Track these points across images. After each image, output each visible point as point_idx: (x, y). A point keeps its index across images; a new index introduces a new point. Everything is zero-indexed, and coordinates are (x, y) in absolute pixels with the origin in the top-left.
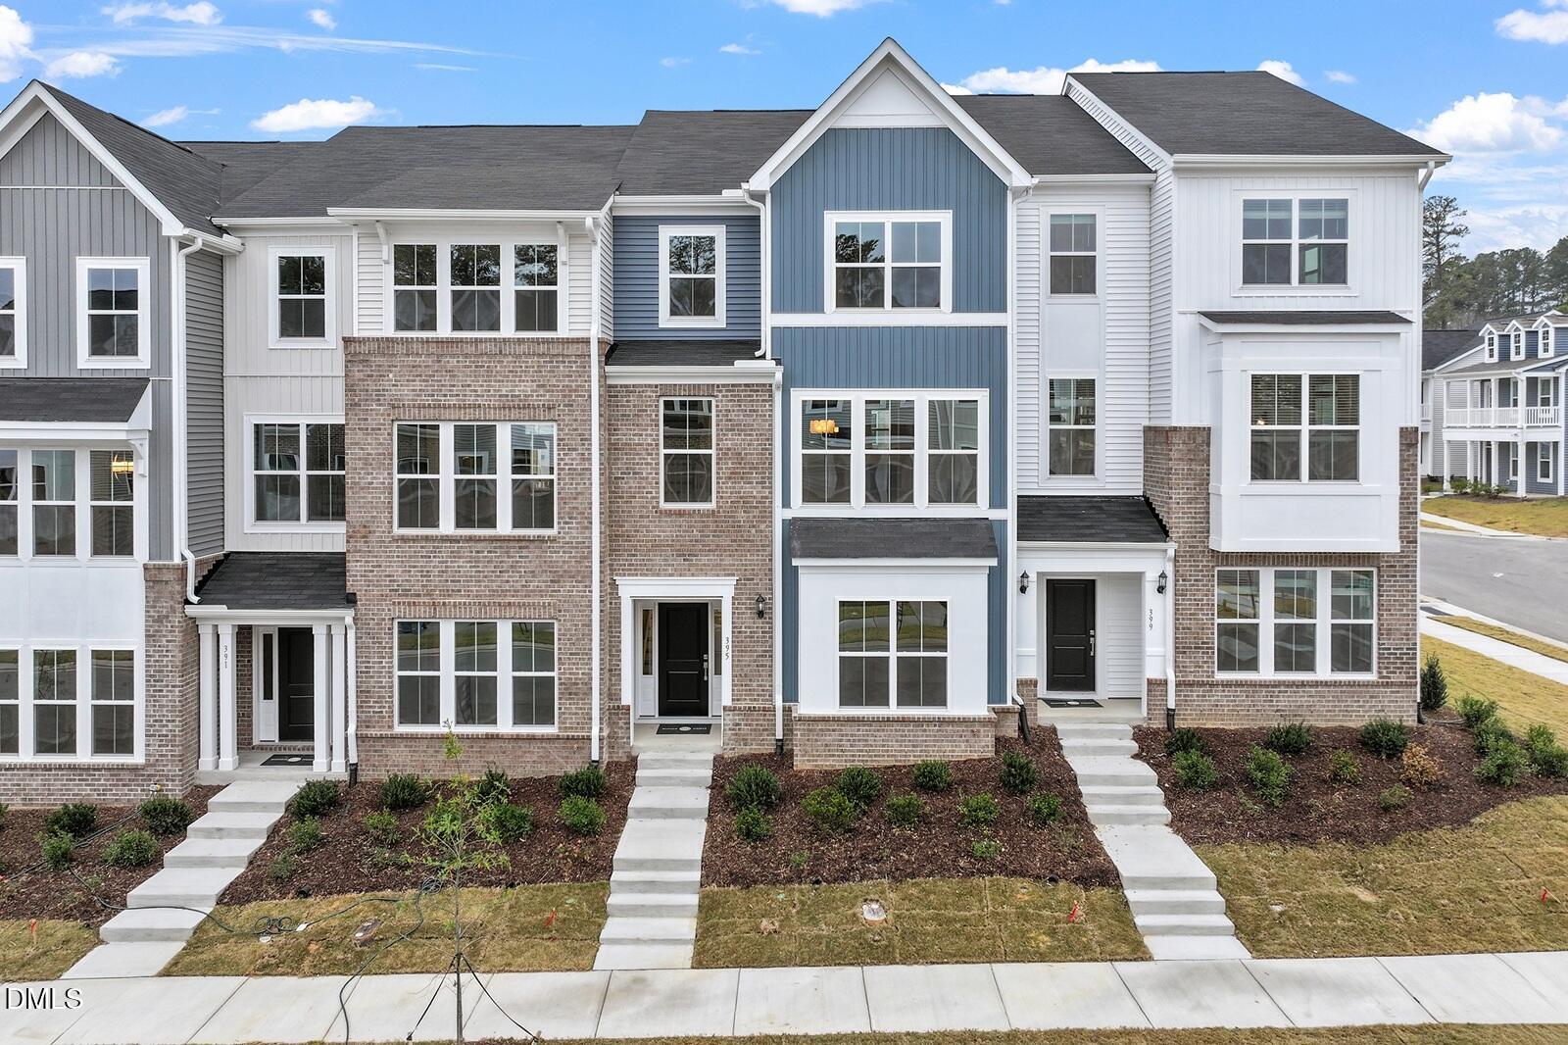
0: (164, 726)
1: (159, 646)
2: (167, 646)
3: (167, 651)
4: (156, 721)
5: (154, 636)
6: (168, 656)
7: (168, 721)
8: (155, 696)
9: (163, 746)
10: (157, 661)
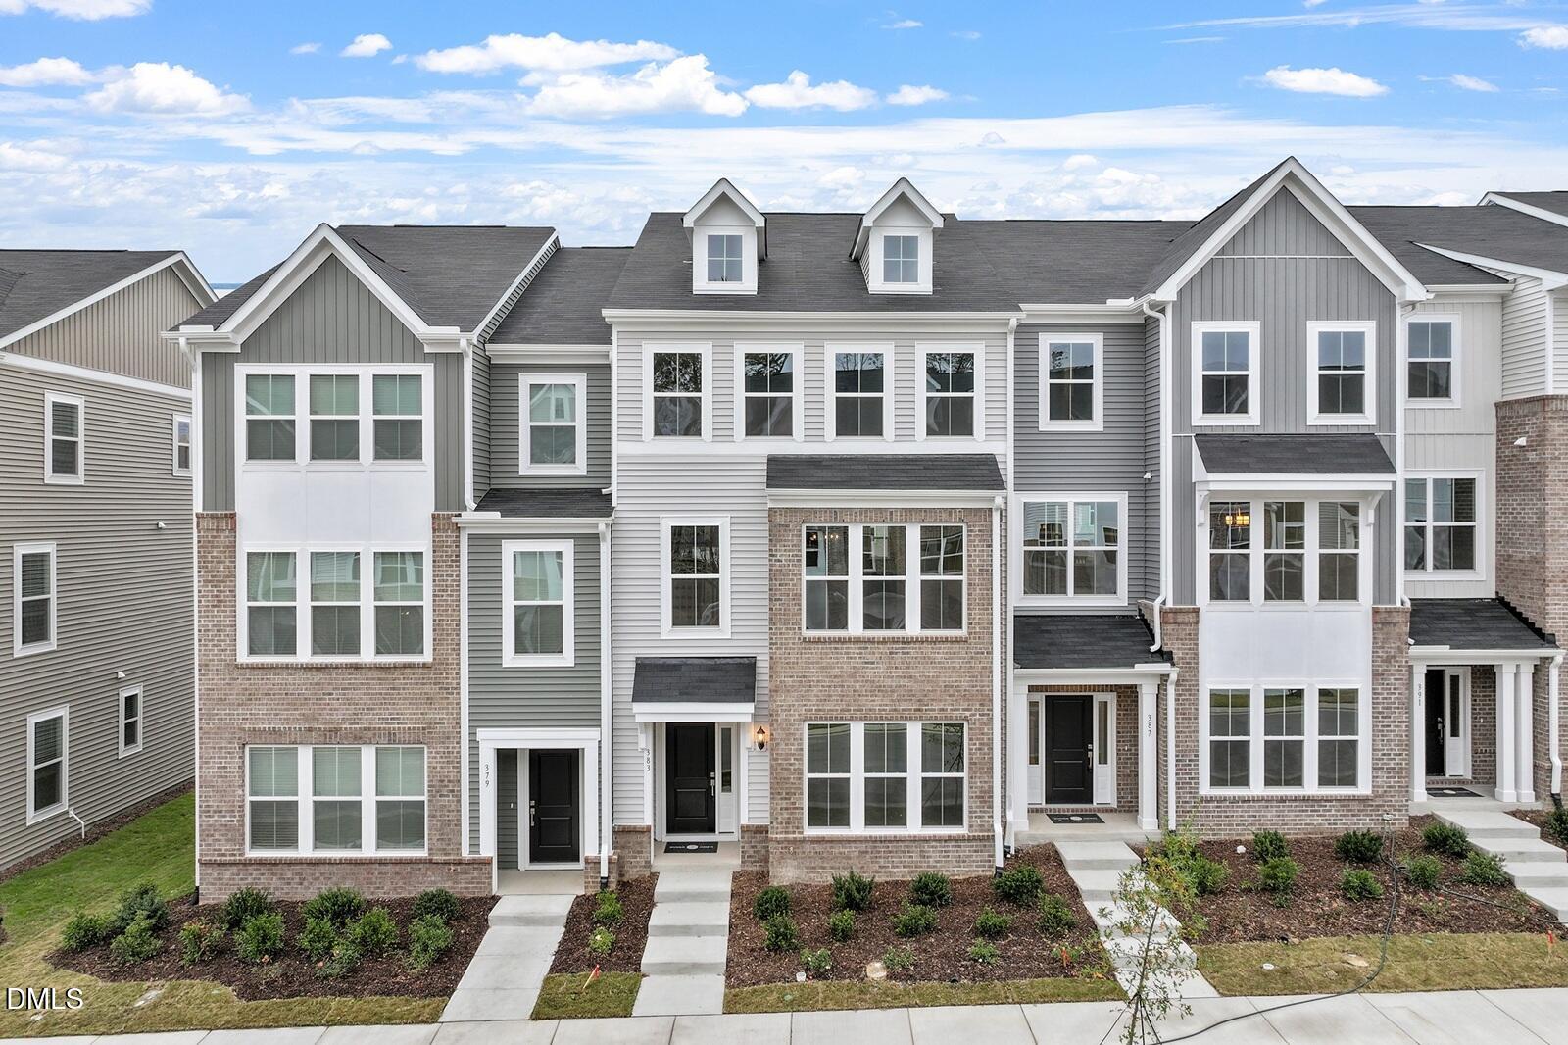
0: (1391, 759)
1: (1387, 684)
2: (1395, 684)
3: (1395, 689)
4: (1384, 754)
5: (1383, 675)
6: (1395, 694)
7: (1396, 754)
8: (1383, 731)
9: (1390, 778)
10: (1386, 698)
